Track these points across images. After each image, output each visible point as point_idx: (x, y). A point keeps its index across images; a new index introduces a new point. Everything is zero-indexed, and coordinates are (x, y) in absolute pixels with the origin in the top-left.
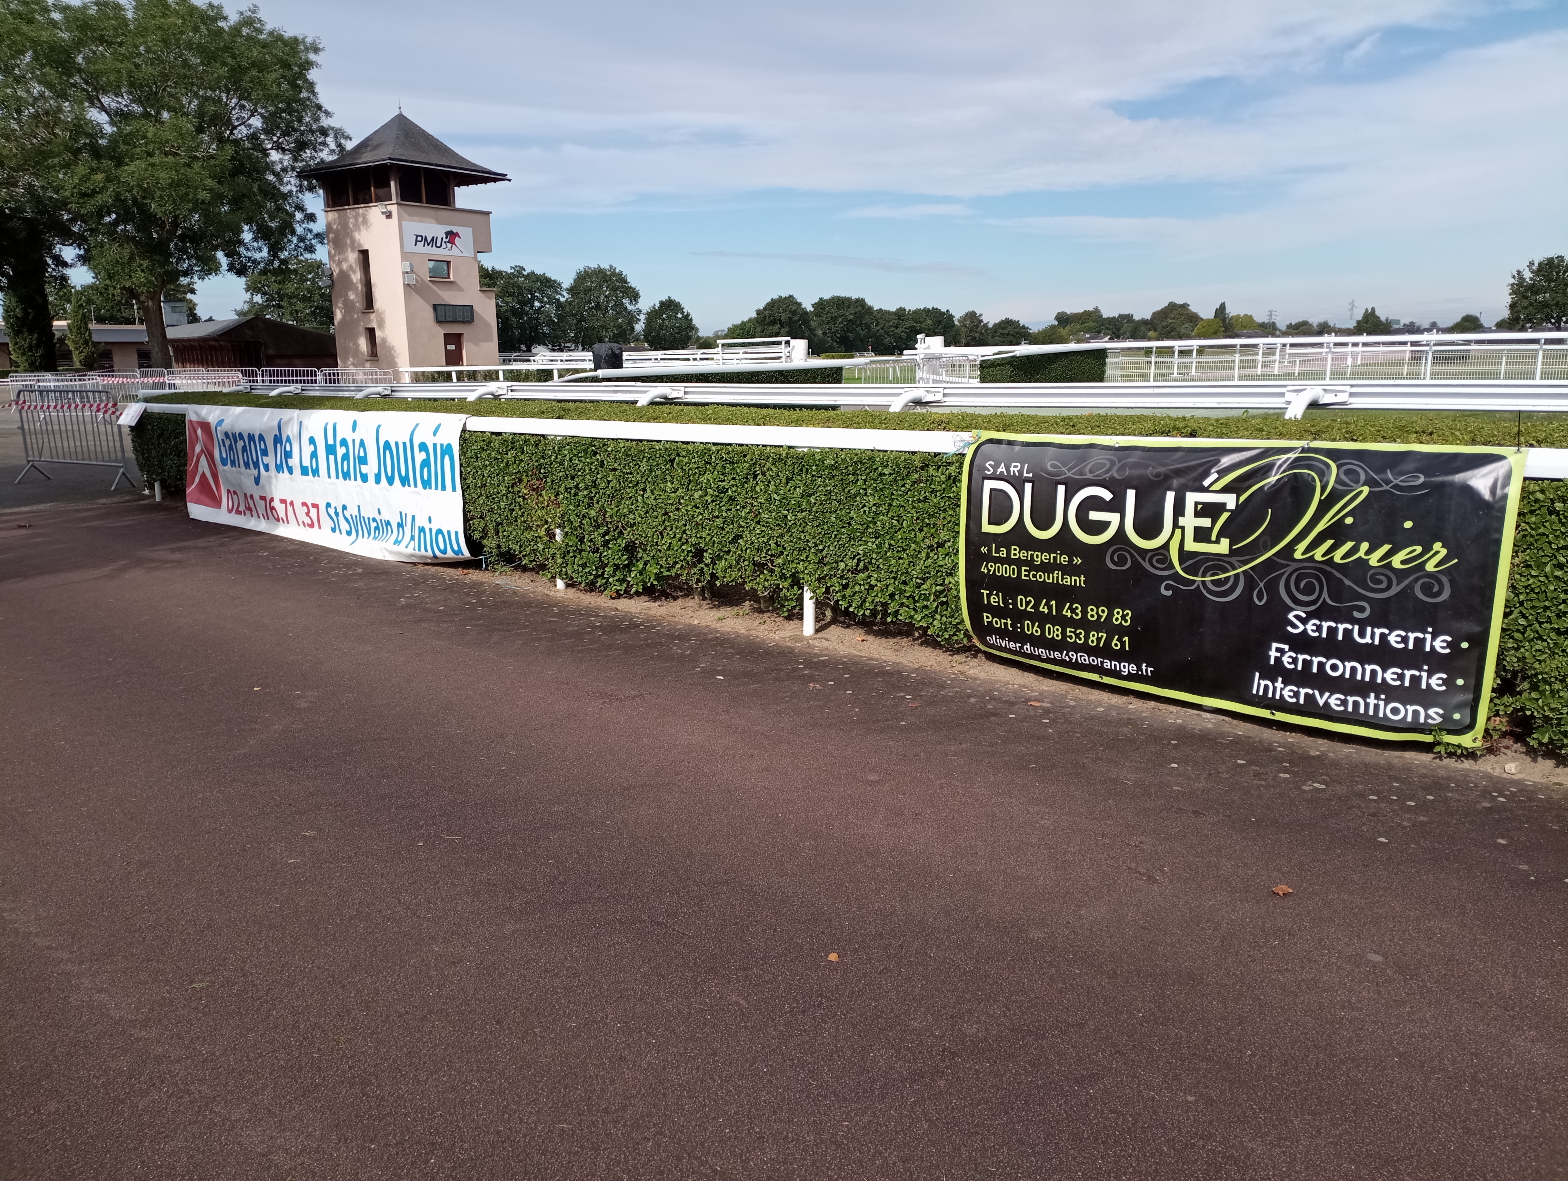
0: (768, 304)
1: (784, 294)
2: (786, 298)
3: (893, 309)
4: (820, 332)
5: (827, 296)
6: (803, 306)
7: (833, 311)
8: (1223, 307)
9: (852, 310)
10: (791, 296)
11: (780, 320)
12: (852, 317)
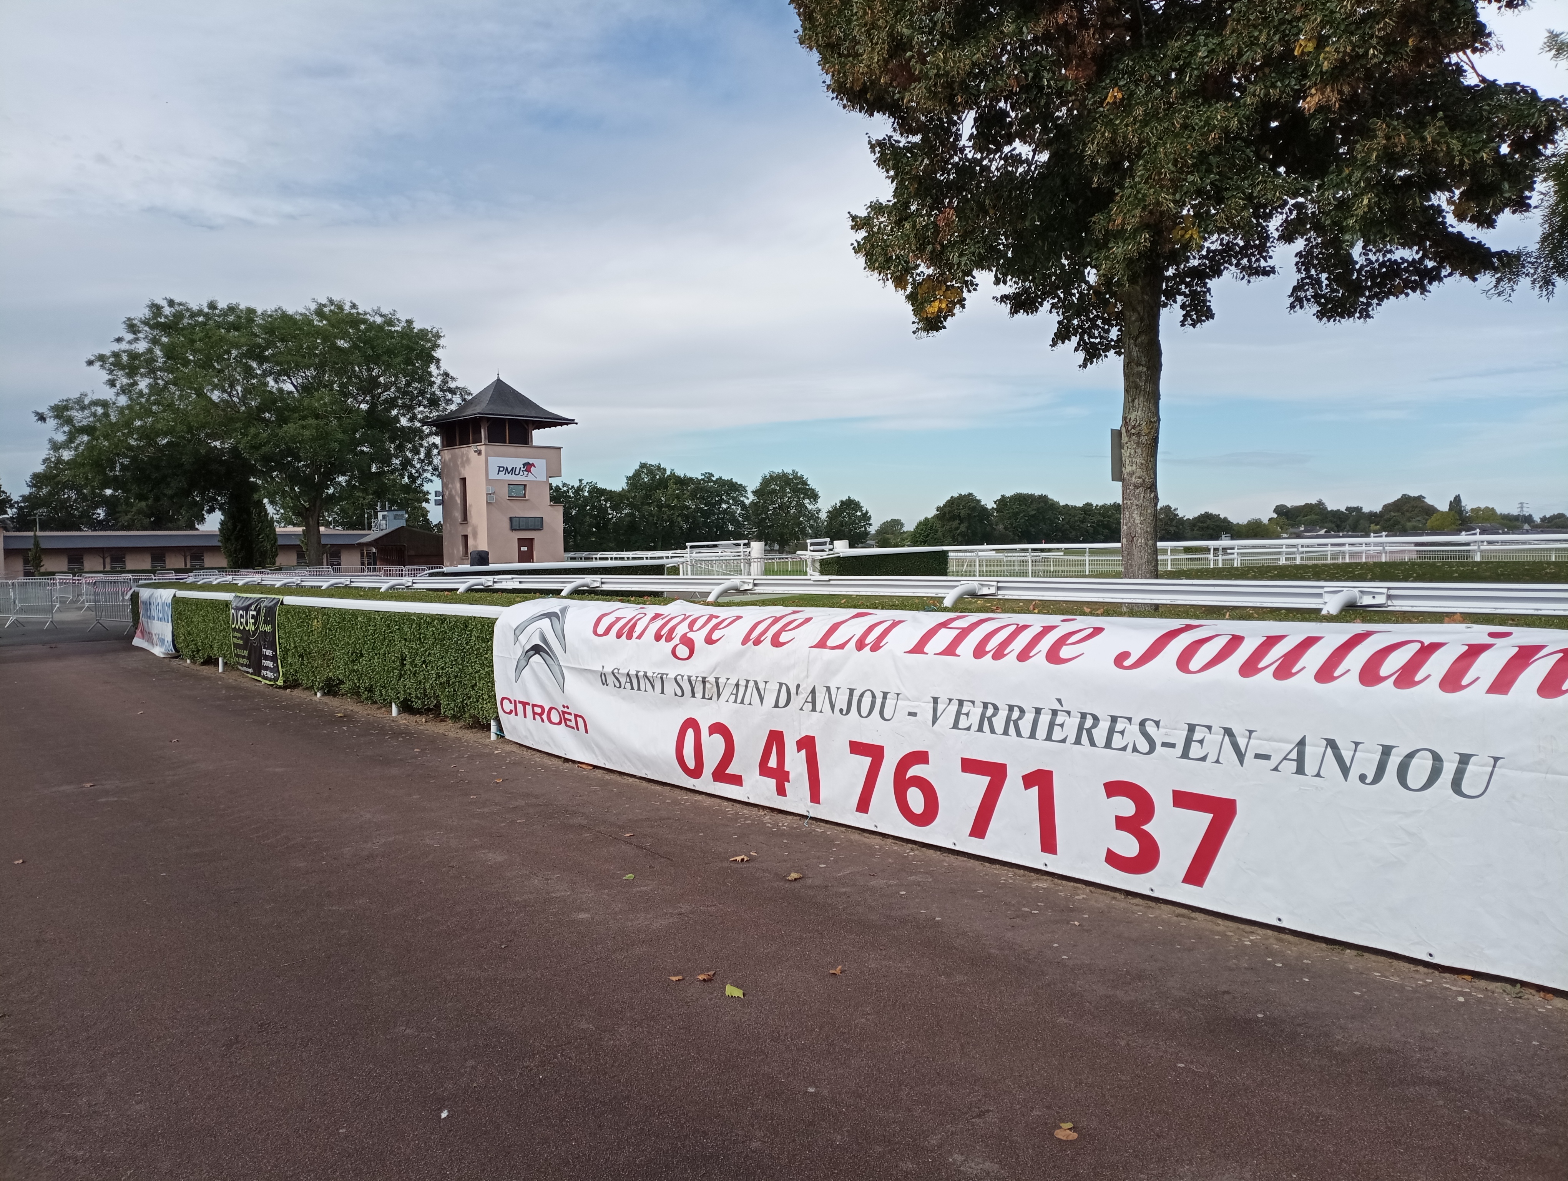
0: (948, 501)
1: (964, 492)
2: (965, 496)
3: (1080, 504)
4: (1001, 527)
5: (1009, 493)
6: (982, 503)
7: (1014, 507)
8: (1457, 499)
9: (1034, 506)
10: (970, 494)
11: (959, 516)
12: (1034, 512)
